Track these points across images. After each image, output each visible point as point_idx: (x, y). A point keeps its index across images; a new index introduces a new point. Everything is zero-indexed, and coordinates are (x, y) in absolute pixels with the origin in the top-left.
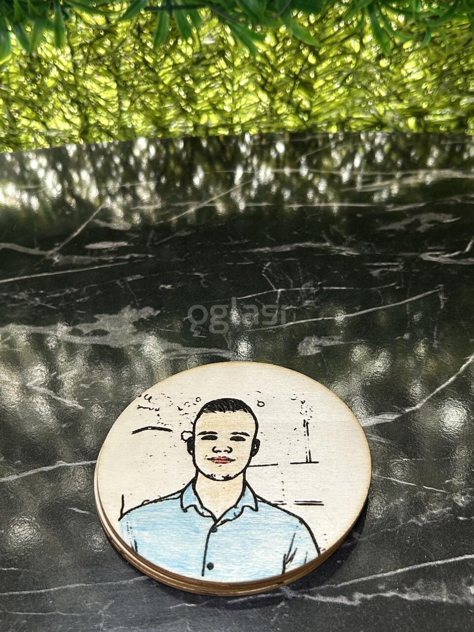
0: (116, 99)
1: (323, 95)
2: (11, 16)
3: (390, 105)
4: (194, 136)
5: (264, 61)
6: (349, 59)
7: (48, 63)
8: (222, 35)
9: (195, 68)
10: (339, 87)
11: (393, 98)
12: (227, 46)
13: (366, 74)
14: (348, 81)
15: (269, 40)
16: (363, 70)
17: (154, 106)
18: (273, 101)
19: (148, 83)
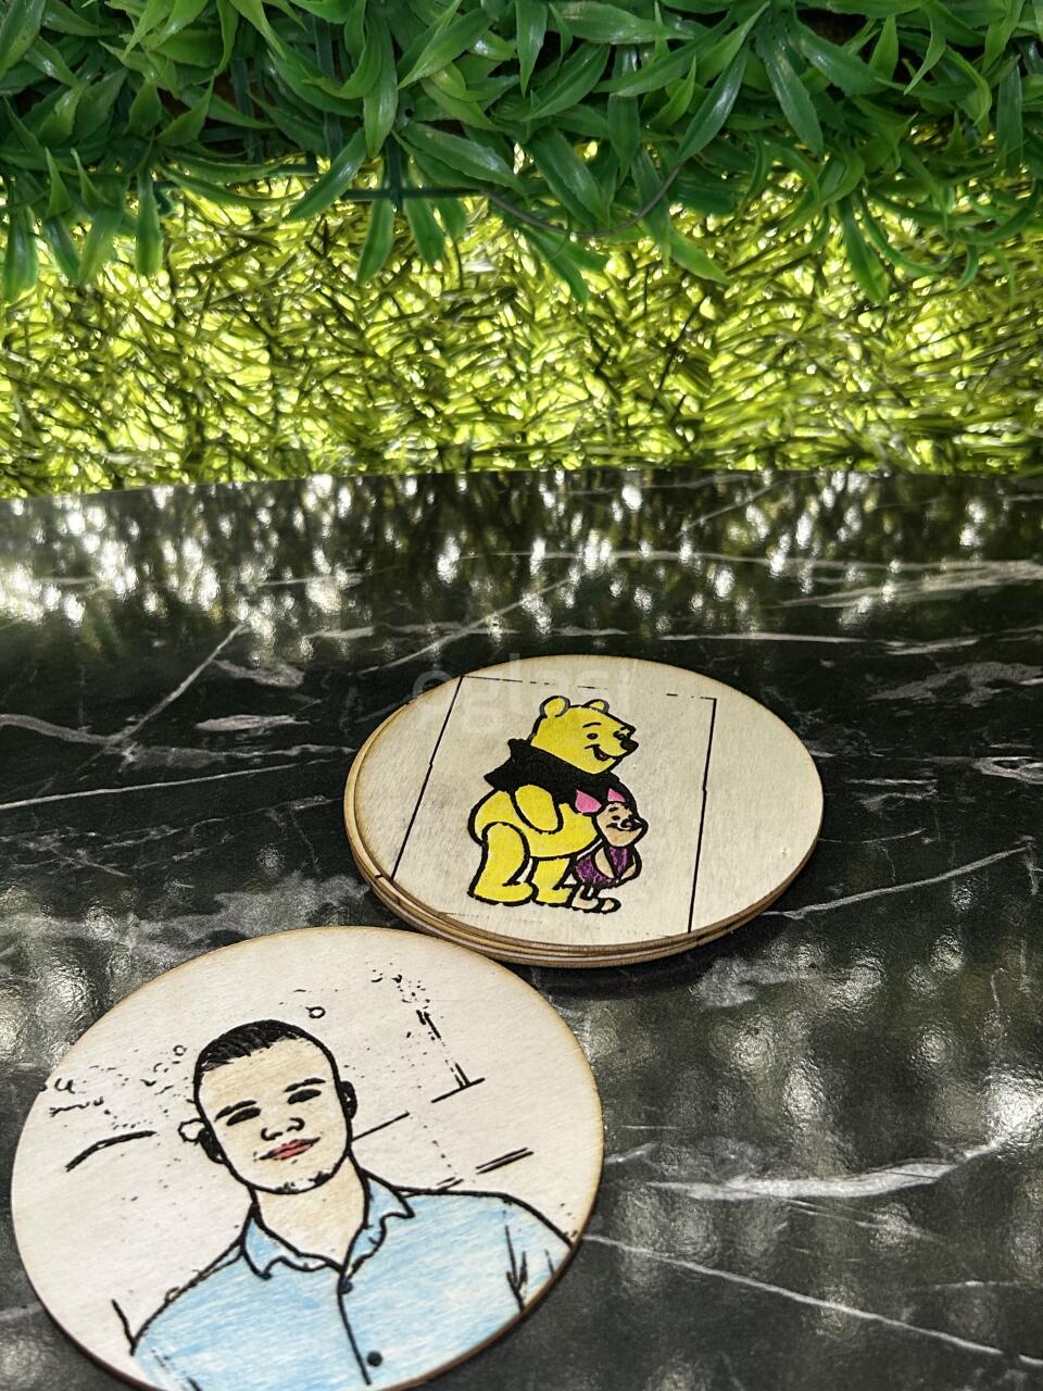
0: (268, 387)
1: (729, 386)
2: (40, 206)
3: (879, 410)
4: (439, 469)
5: (601, 312)
6: (789, 310)
7: (117, 306)
8: (509, 254)
9: (448, 324)
10: (766, 372)
11: (885, 396)
12: (523, 280)
13: (828, 344)
14: (786, 359)
15: (616, 266)
16: (821, 334)
17: (352, 403)
18: (617, 397)
19: (340, 354)
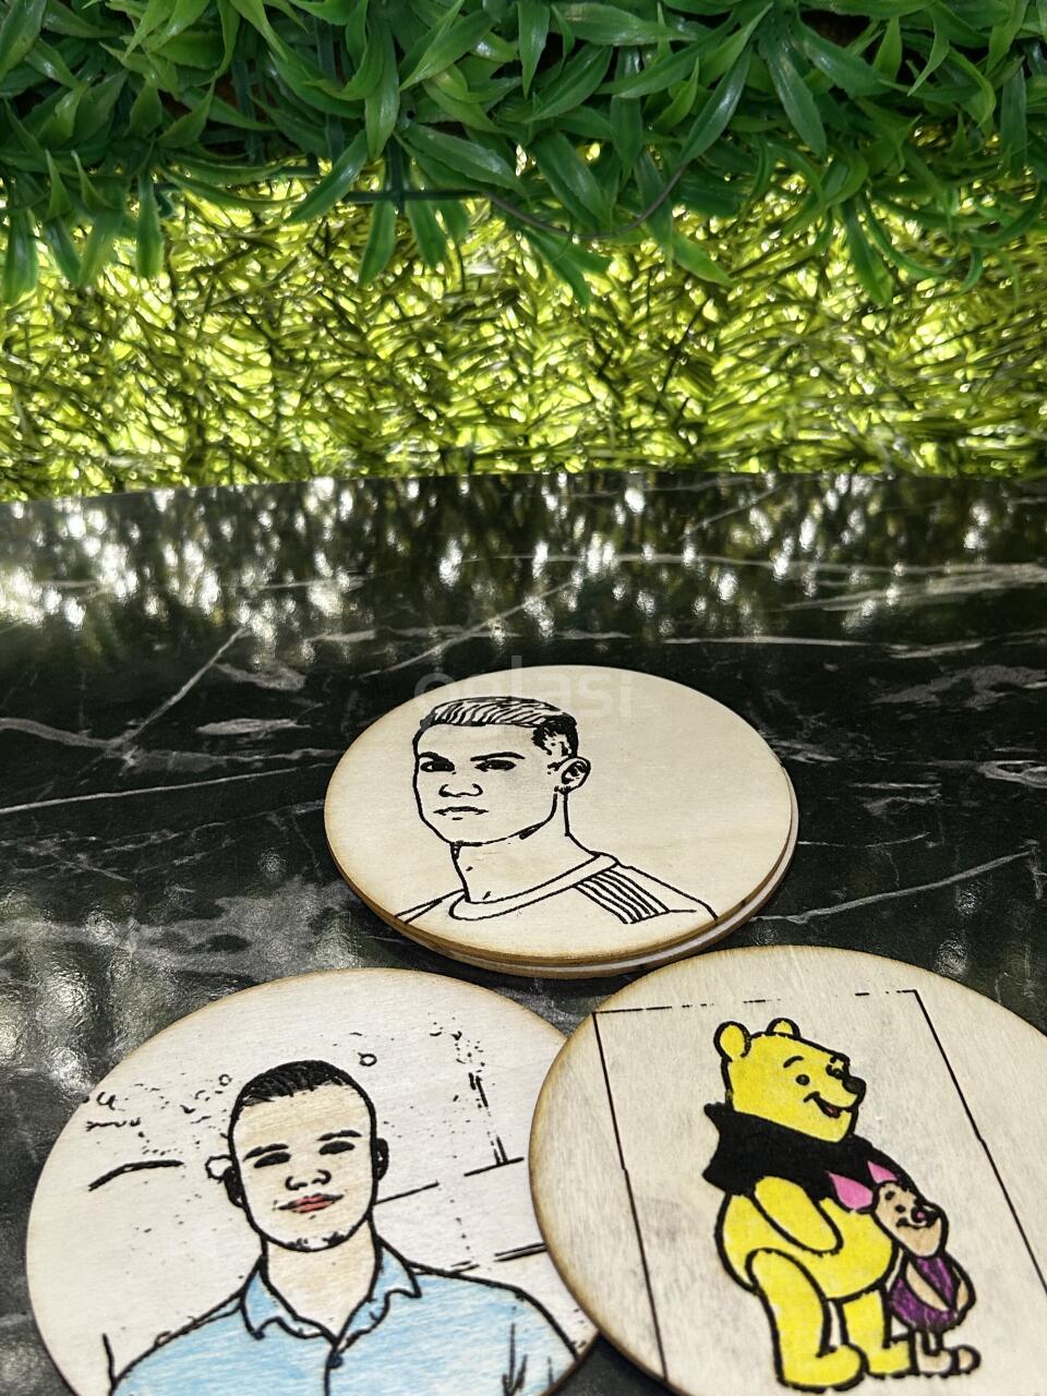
0: (270, 389)
1: (731, 389)
2: (41, 208)
3: (883, 413)
4: (441, 472)
5: (604, 315)
6: (792, 313)
7: (117, 308)
8: (511, 257)
9: (451, 326)
10: (769, 374)
11: (889, 399)
12: (525, 282)
13: (832, 346)
14: (790, 362)
15: (618, 269)
16: (825, 337)
17: (353, 406)
18: (620, 400)
19: (341, 357)
